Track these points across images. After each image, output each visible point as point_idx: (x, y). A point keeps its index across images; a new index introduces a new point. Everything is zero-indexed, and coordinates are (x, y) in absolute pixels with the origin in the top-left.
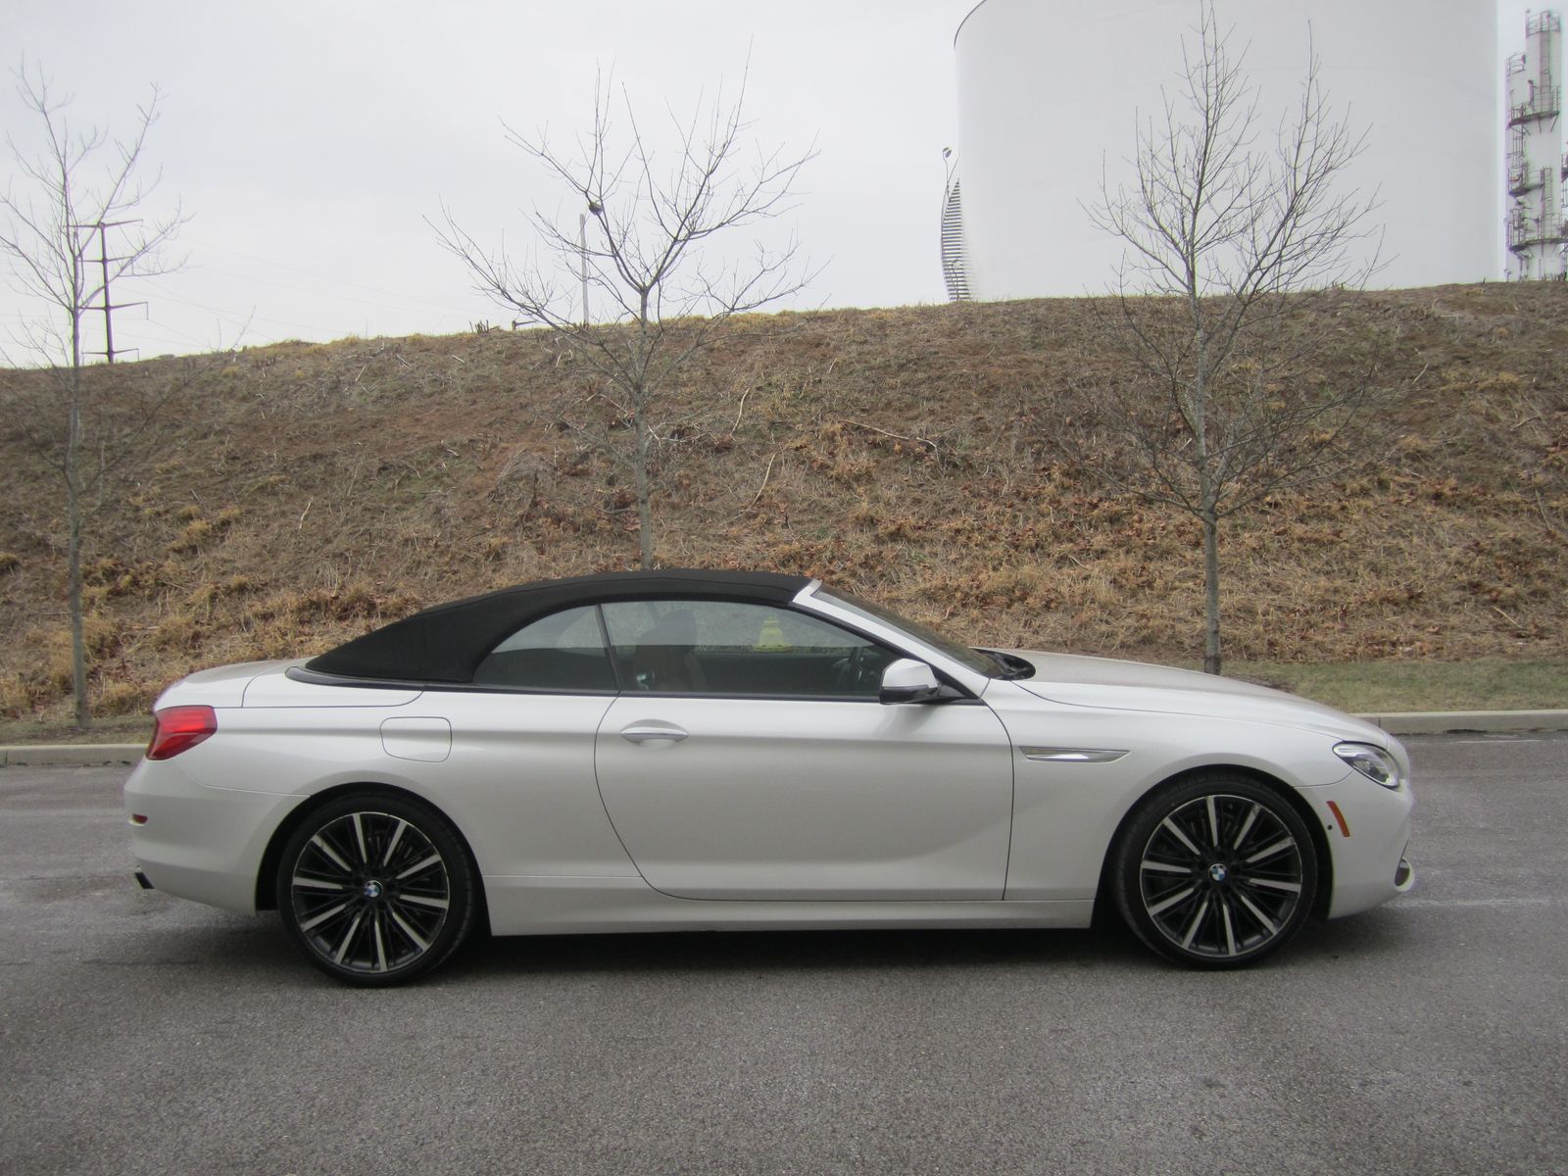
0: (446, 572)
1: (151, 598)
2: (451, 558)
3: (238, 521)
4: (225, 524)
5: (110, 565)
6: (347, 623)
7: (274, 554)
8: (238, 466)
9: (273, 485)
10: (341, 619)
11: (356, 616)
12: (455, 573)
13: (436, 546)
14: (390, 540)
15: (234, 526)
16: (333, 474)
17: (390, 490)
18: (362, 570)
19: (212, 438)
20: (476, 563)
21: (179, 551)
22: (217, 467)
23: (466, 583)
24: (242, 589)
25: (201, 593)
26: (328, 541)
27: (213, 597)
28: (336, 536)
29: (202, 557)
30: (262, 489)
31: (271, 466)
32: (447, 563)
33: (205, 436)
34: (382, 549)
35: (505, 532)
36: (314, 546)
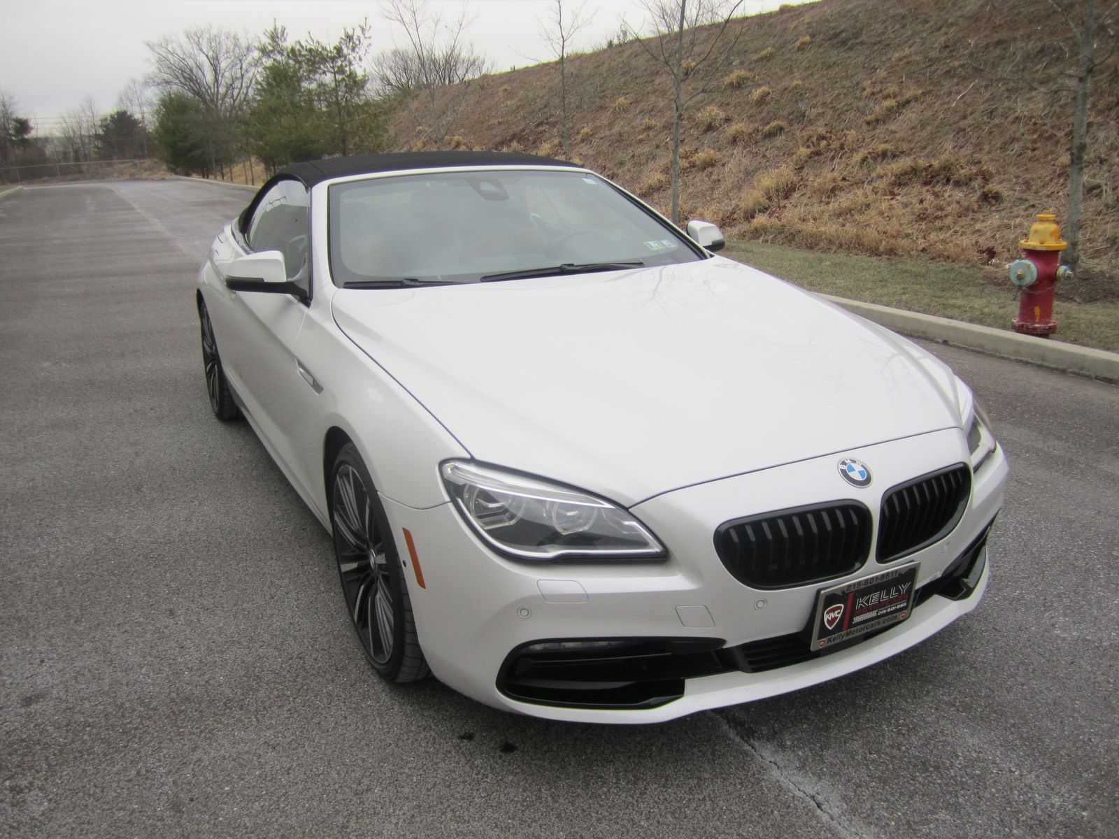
0: (1028, 148)
1: (833, 158)
2: (1039, 136)
3: (916, 99)
4: (908, 102)
5: (824, 132)
6: (928, 187)
7: (923, 127)
8: (946, 53)
9: (955, 69)
10: (926, 184)
11: (938, 182)
12: (1034, 150)
13: (1035, 124)
14: (1006, 118)
15: (912, 104)
16: (1003, 58)
17: (1037, 71)
18: (971, 143)
19: (944, 30)
20: (1058, 142)
21: (868, 123)
22: (932, 54)
23: (1038, 160)
24: (884, 154)
25: (857, 157)
26: (965, 117)
27: (864, 160)
28: (971, 114)
29: (880, 130)
30: (948, 72)
31: (966, 52)
32: (1035, 141)
33: (940, 29)
34: (996, 126)
35: (1100, 112)
36: (951, 122)
